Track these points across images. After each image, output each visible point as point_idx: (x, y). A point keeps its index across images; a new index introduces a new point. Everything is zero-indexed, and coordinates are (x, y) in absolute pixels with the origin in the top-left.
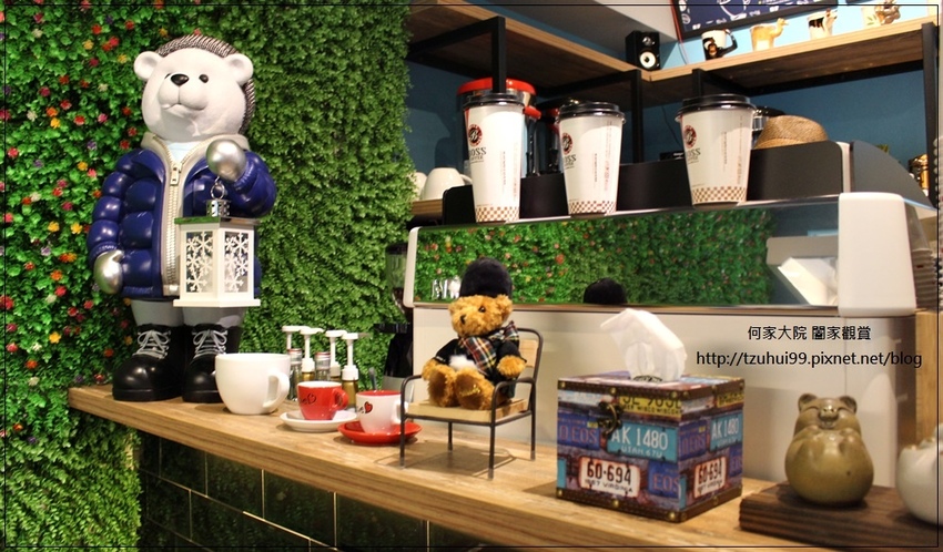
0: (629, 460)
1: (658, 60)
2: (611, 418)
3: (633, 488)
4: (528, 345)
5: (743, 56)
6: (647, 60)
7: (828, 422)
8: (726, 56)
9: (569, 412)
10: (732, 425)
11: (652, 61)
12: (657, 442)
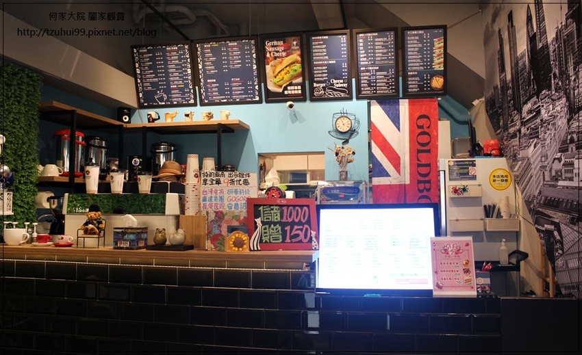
0: (127, 240)
1: (130, 119)
2: (124, 233)
3: (128, 245)
4: (104, 222)
5: (161, 123)
6: (125, 119)
7: (160, 232)
8: (156, 122)
9: (116, 233)
10: (145, 235)
11: (127, 120)
12: (132, 237)
